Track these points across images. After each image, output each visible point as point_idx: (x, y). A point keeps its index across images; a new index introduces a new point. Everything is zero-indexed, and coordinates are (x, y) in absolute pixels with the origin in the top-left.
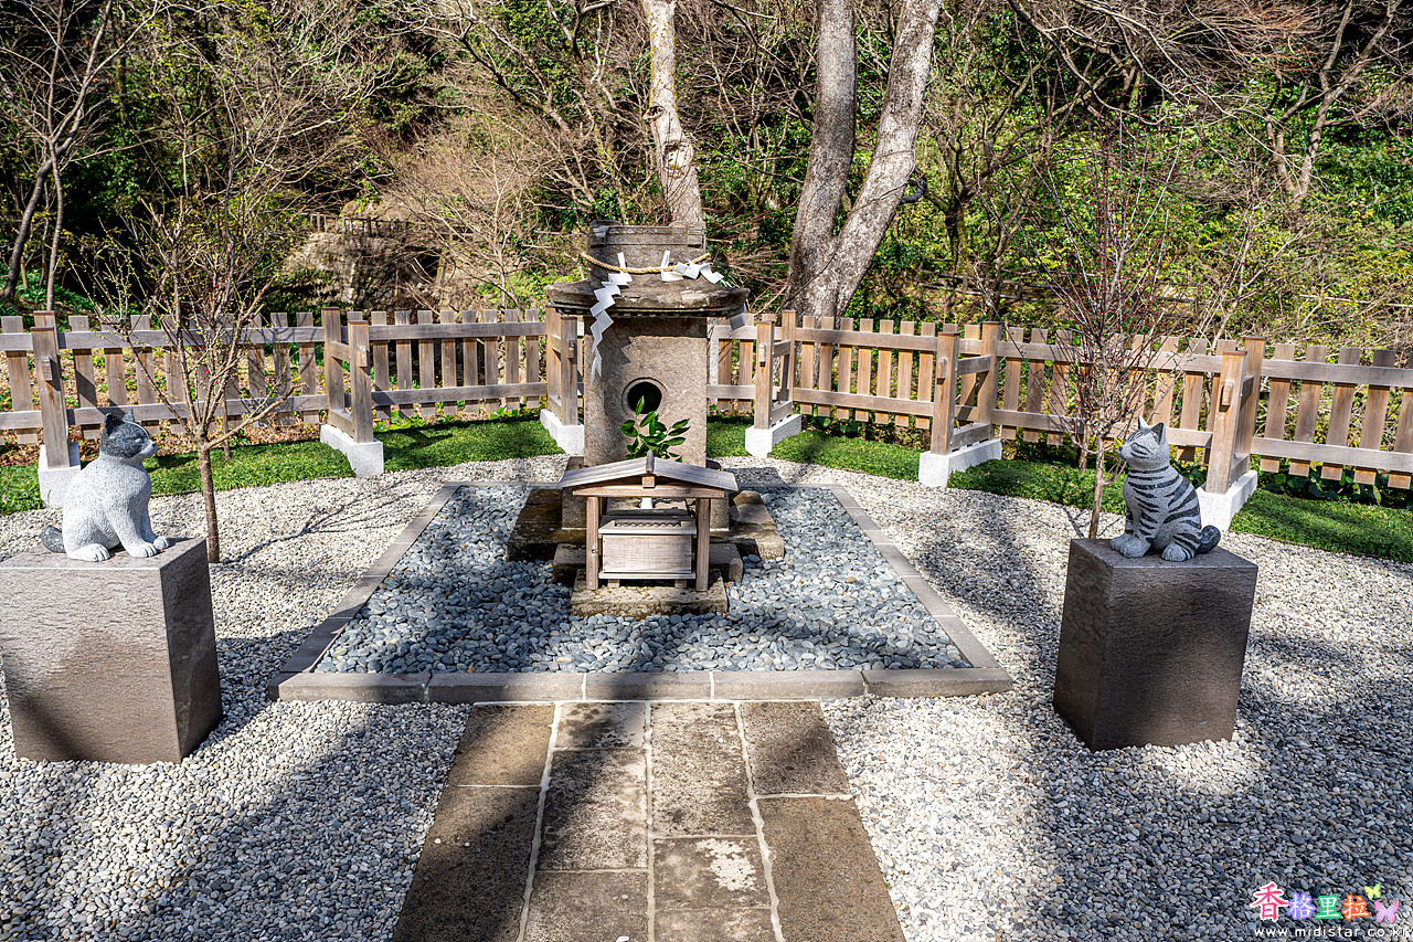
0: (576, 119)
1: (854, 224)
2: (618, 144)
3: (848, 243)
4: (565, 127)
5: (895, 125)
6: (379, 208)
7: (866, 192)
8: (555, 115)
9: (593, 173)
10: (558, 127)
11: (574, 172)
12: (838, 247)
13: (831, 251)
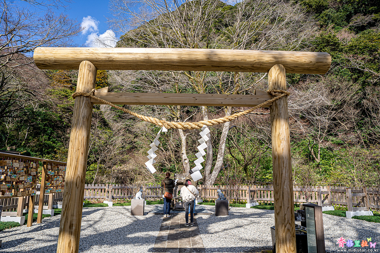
0: (167, 150)
1: (214, 172)
2: (175, 155)
3: (213, 175)
4: (164, 151)
5: (220, 156)
6: (121, 167)
7: (216, 167)
8: (162, 149)
9: (170, 161)
10: (163, 151)
11: (166, 160)
12: (211, 176)
13: (210, 176)
